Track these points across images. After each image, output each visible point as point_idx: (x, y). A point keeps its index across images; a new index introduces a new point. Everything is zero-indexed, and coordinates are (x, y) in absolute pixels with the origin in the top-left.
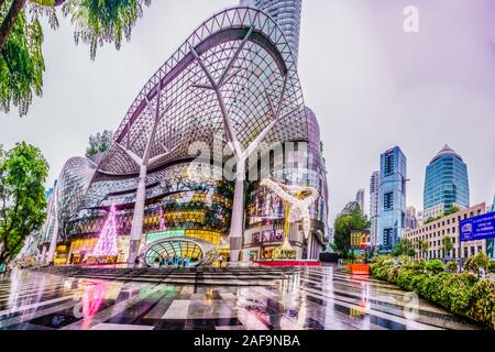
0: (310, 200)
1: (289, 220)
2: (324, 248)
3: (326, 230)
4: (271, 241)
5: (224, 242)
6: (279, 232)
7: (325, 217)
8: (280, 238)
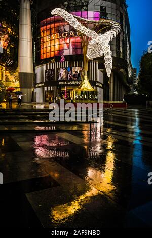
0: (110, 35)
1: (89, 56)
2: (128, 90)
3: (130, 70)
4: (67, 80)
5: (11, 78)
6: (76, 70)
7: (128, 55)
8: (78, 77)
